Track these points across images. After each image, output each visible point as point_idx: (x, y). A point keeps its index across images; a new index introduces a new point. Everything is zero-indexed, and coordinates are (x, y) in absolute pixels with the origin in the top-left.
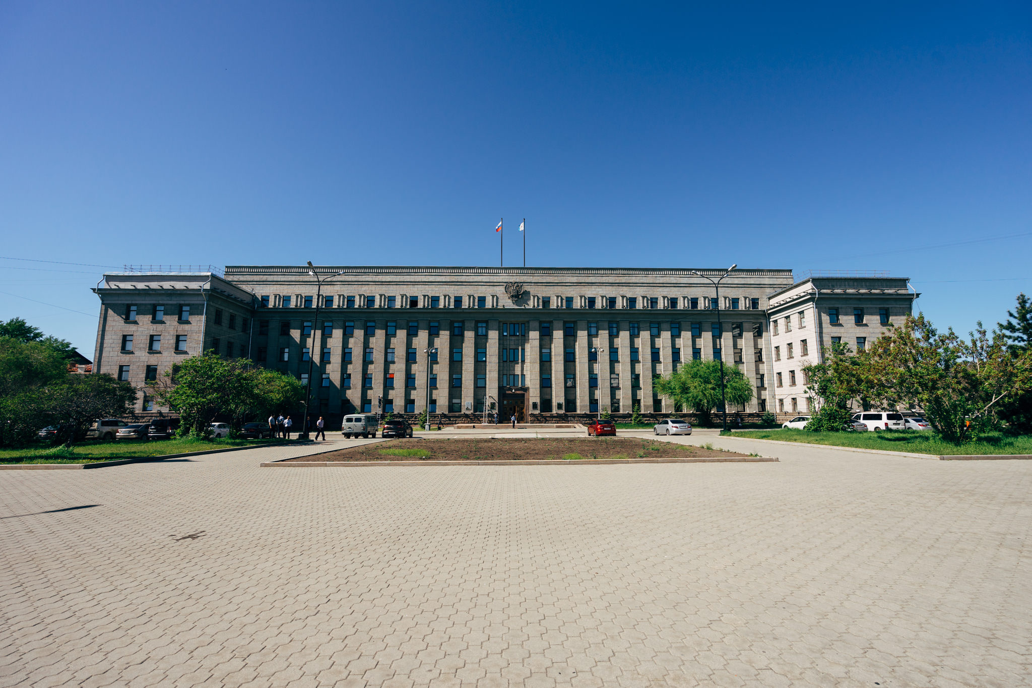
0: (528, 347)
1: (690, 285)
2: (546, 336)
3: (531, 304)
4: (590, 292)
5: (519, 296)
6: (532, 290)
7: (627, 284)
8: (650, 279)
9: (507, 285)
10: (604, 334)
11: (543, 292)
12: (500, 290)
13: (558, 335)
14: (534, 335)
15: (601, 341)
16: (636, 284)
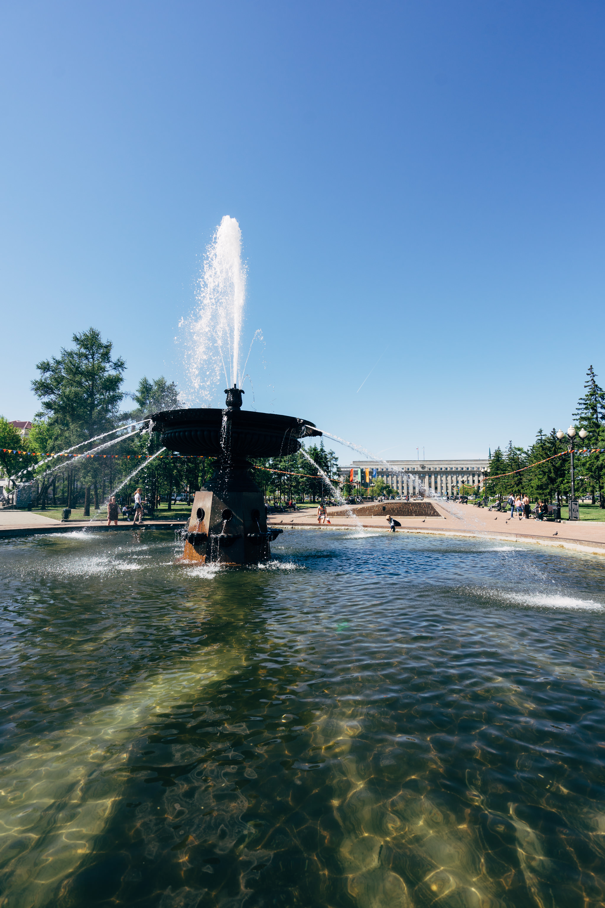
0: (425, 479)
1: (467, 464)
2: (430, 477)
3: (426, 470)
4: (441, 466)
5: (423, 467)
6: (426, 466)
7: (450, 464)
8: (457, 462)
9: (420, 465)
10: (444, 476)
11: (429, 466)
12: (418, 466)
13: (433, 477)
14: (427, 477)
15: (444, 478)
16: (453, 464)
